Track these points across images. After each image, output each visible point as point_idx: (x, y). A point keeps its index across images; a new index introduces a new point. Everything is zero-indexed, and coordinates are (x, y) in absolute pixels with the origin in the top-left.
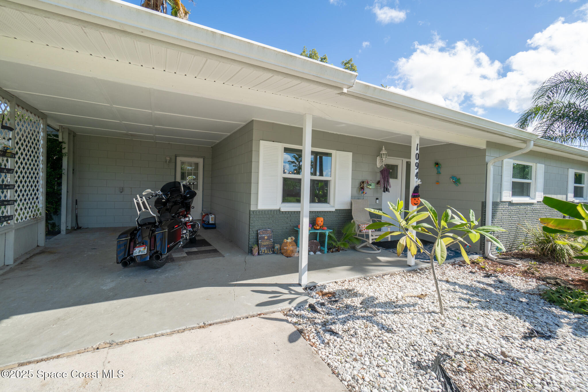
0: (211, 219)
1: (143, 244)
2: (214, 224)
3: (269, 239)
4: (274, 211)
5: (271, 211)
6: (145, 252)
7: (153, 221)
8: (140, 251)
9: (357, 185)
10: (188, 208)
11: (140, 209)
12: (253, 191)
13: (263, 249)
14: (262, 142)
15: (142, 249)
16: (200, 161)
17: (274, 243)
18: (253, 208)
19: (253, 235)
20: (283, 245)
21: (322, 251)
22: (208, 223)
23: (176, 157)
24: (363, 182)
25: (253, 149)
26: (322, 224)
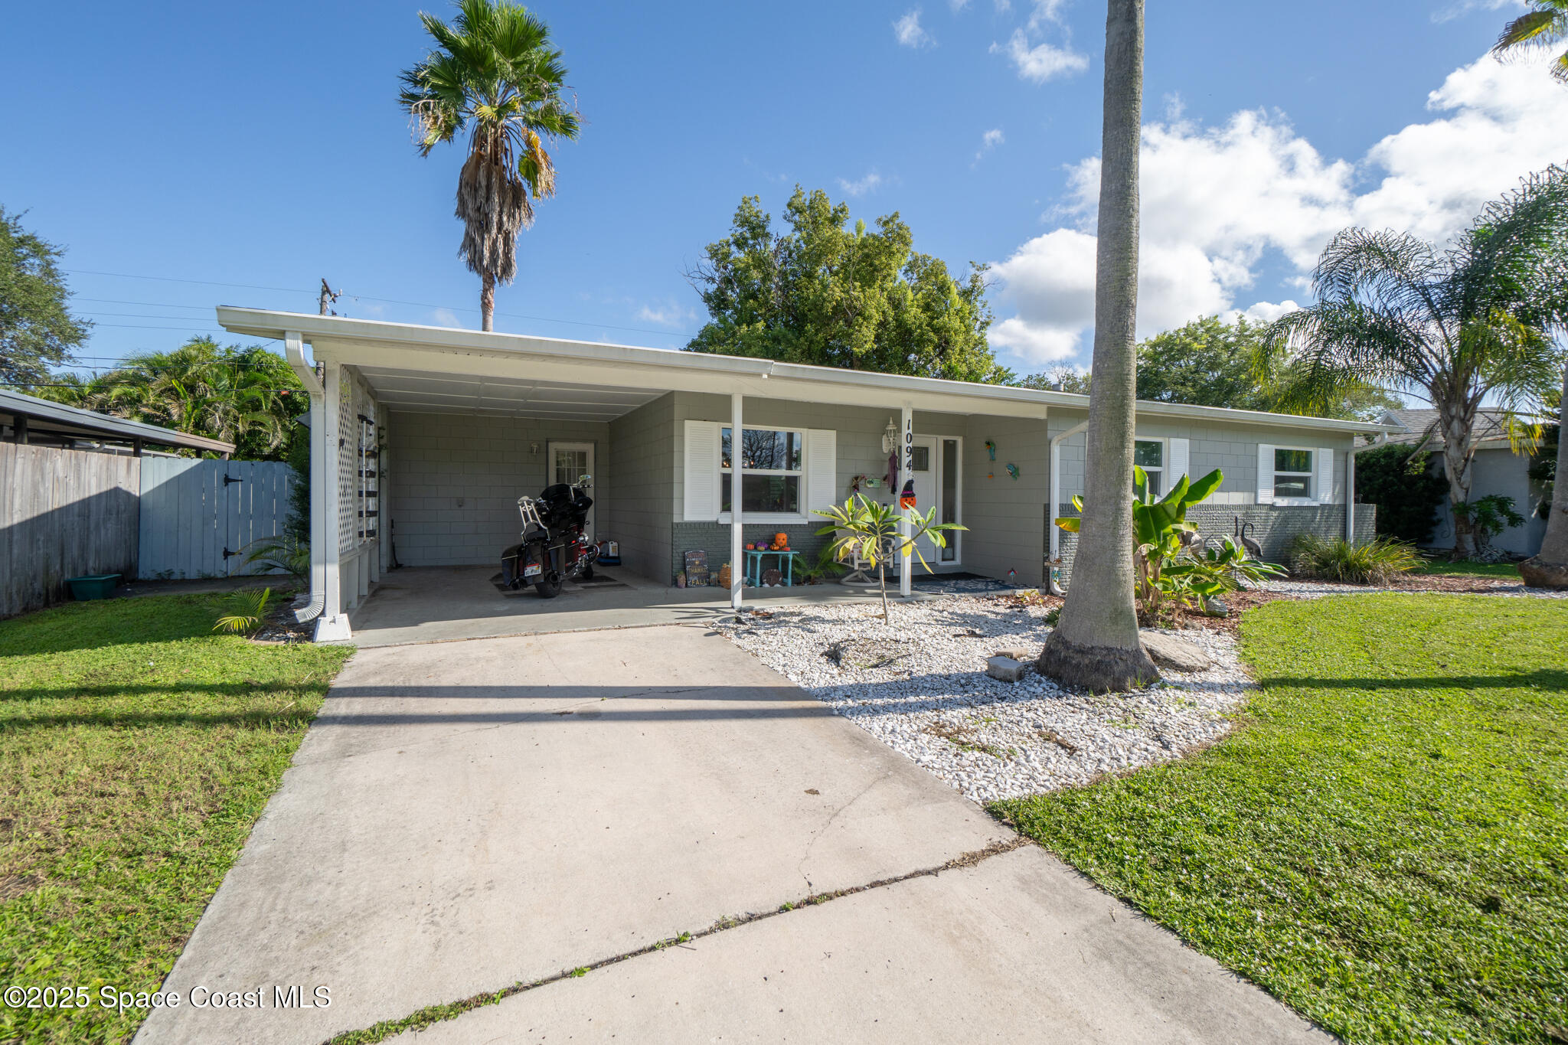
0: (612, 549)
1: (534, 562)
2: (618, 558)
3: (701, 564)
4: (709, 523)
5: (704, 523)
6: (539, 571)
7: (543, 536)
8: (533, 570)
9: (847, 481)
10: (581, 523)
11: (527, 520)
12: (676, 495)
13: (693, 579)
14: (687, 423)
15: (535, 568)
16: (589, 448)
17: (710, 570)
18: (676, 519)
19: (678, 559)
20: (722, 572)
21: (784, 584)
22: (608, 557)
23: (547, 442)
24: (856, 478)
25: (675, 433)
26: (784, 542)
